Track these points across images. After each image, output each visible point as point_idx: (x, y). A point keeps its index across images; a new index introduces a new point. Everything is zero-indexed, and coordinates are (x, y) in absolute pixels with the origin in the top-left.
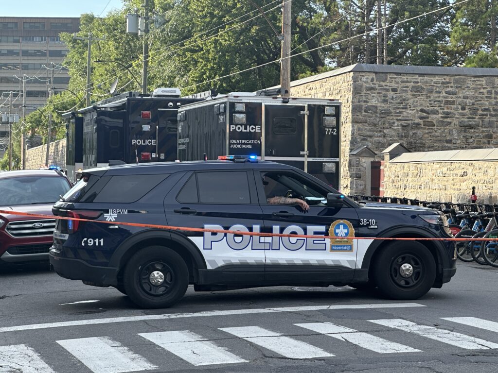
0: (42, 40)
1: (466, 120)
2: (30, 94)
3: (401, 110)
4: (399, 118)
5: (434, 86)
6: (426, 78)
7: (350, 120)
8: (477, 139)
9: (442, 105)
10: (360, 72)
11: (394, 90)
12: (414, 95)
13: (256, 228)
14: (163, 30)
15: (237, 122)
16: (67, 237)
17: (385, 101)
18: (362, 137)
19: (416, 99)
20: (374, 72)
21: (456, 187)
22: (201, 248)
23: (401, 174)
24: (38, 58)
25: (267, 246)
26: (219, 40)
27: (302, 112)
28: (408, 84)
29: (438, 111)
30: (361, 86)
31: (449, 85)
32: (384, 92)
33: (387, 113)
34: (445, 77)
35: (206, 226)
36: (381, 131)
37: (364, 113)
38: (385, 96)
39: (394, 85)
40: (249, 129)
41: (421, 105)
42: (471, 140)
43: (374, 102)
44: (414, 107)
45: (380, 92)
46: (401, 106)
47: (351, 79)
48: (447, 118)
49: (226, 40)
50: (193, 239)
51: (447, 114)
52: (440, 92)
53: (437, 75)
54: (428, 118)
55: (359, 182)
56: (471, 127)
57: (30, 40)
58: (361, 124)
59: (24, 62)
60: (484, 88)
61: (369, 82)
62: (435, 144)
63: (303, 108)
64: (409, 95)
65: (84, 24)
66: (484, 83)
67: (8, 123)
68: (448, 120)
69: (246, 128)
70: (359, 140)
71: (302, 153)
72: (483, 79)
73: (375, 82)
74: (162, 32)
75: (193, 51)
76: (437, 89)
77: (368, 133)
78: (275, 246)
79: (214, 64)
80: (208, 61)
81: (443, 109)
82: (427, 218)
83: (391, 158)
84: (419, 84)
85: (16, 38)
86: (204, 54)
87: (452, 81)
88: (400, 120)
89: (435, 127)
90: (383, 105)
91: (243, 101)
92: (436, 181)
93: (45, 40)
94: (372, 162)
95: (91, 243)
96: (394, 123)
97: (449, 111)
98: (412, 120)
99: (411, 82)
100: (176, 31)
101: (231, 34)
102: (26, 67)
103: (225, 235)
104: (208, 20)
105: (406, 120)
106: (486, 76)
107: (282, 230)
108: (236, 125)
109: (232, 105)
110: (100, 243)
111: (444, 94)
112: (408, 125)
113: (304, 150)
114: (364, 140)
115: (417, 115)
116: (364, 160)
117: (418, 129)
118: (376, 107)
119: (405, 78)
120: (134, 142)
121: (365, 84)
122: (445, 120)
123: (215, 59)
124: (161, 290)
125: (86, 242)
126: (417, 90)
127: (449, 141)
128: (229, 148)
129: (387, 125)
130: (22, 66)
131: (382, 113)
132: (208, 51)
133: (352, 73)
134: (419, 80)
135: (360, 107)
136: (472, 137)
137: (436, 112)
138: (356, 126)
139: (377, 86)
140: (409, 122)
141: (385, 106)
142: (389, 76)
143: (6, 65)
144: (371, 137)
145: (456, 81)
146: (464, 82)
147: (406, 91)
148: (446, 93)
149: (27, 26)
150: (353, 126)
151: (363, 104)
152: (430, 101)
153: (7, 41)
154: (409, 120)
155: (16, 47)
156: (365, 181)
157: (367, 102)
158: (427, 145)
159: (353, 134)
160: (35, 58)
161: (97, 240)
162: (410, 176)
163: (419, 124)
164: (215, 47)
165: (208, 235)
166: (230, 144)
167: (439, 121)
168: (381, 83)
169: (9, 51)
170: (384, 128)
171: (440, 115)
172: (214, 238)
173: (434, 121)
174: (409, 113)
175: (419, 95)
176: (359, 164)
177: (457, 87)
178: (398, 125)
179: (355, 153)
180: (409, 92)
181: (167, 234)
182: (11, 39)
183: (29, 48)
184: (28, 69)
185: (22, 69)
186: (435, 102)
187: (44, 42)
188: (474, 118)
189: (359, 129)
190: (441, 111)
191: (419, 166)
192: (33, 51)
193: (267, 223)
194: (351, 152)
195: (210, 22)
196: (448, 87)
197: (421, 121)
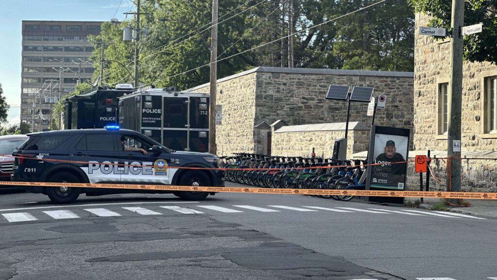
0: (80, 39)
1: (333, 104)
2: (66, 80)
3: (289, 98)
4: (288, 103)
5: (311, 81)
6: (306, 76)
7: (254, 104)
8: (341, 117)
9: (317, 94)
10: (261, 72)
11: (285, 84)
12: (298, 88)
13: (116, 163)
14: (149, 39)
15: (146, 107)
16: (17, 167)
17: (278, 92)
18: (262, 116)
19: (299, 90)
20: (271, 72)
21: (307, 148)
22: (87, 172)
23: (280, 140)
24: (77, 53)
25: (122, 172)
26: (184, 47)
27: (186, 101)
28: (293, 80)
29: (314, 99)
30: (262, 82)
31: (322, 81)
32: (277, 86)
33: (279, 99)
34: (319, 76)
35: (90, 162)
36: (275, 112)
37: (264, 100)
38: (279, 88)
39: (284, 81)
40: (154, 111)
41: (303, 94)
42: (337, 118)
43: (270, 92)
44: (298, 95)
45: (275, 85)
46: (289, 95)
47: (255, 77)
48: (320, 103)
49: (190, 47)
50: (83, 168)
51: (320, 100)
52: (315, 86)
53: (314, 74)
54: (307, 103)
55: (259, 146)
56: (336, 109)
57: (71, 39)
58: (261, 107)
59: (66, 56)
60: (345, 83)
61: (268, 78)
62: (312, 121)
63: (186, 99)
64: (294, 87)
65: (104, 30)
66: (345, 80)
67: (48, 103)
68: (321, 104)
69: (152, 111)
70: (260, 118)
71: (186, 125)
72: (345, 77)
73: (271, 79)
74: (147, 40)
75: (168, 54)
76: (314, 84)
77: (267, 113)
78: (126, 172)
79: (181, 64)
80: (176, 61)
81: (318, 97)
82: (207, 159)
83: (275, 130)
84: (302, 80)
85: (60, 37)
86: (174, 56)
87: (324, 78)
88: (289, 104)
89: (313, 109)
90: (277, 94)
91: (151, 94)
92: (297, 144)
93: (83, 39)
94: (268, 132)
95: (29, 170)
96: (284, 106)
97: (321, 98)
98: (296, 104)
99: (296, 79)
100: (158, 39)
101: (193, 42)
102: (67, 60)
103: (100, 166)
104: (179, 32)
105: (292, 104)
106: (347, 75)
107: (129, 164)
108: (146, 109)
109: (144, 97)
110: (34, 170)
111: (319, 87)
112: (294, 108)
113: (187, 124)
114: (263, 117)
115: (300, 101)
116: (262, 131)
117: (301, 110)
118: (272, 96)
119: (292, 76)
120: (101, 118)
121: (264, 81)
122: (319, 104)
123: (181, 60)
124: (66, 195)
125: (27, 170)
126: (300, 84)
127: (322, 119)
128: (142, 122)
129: (279, 108)
130: (65, 59)
131: (276, 100)
132: (177, 54)
133: (256, 73)
134: (301, 78)
135: (261, 96)
136: (337, 116)
137: (313, 99)
138: (258, 108)
139: (273, 82)
140: (294, 106)
141: (279, 95)
142: (281, 75)
143: (52, 58)
144: (268, 115)
145: (327, 79)
146: (332, 79)
147: (293, 85)
148: (320, 86)
149: (69, 28)
150: (256, 109)
151: (263, 93)
152: (309, 91)
153: (53, 40)
154: (294, 104)
155: (60, 44)
156: (263, 145)
157: (266, 92)
158: (307, 121)
159: (256, 114)
160: (74, 53)
161: (32, 169)
162: (285, 141)
163: (301, 107)
164: (182, 52)
165: (90, 165)
166: (142, 120)
167: (315, 105)
168: (276, 80)
169: (54, 47)
170: (277, 110)
171: (316, 101)
172: (94, 168)
173: (312, 105)
174: (294, 99)
175: (301, 88)
176: (259, 133)
177: (327, 83)
178: (287, 108)
179: (256, 126)
180: (295, 86)
181: (69, 166)
182: (56, 38)
183: (70, 45)
184: (69, 61)
185: (65, 61)
186: (312, 92)
187: (81, 40)
188: (339, 103)
189: (260, 110)
190: (316, 98)
191: (289, 135)
192: (73, 48)
193: (122, 160)
194: (255, 125)
195: (180, 34)
196: (321, 82)
197: (302, 105)
